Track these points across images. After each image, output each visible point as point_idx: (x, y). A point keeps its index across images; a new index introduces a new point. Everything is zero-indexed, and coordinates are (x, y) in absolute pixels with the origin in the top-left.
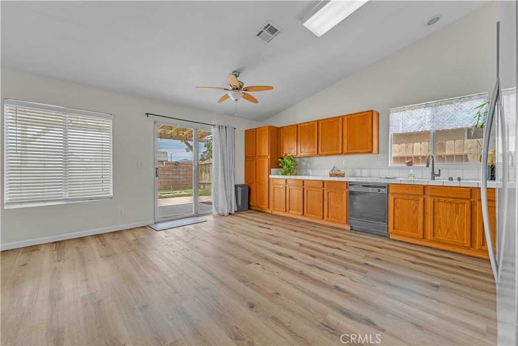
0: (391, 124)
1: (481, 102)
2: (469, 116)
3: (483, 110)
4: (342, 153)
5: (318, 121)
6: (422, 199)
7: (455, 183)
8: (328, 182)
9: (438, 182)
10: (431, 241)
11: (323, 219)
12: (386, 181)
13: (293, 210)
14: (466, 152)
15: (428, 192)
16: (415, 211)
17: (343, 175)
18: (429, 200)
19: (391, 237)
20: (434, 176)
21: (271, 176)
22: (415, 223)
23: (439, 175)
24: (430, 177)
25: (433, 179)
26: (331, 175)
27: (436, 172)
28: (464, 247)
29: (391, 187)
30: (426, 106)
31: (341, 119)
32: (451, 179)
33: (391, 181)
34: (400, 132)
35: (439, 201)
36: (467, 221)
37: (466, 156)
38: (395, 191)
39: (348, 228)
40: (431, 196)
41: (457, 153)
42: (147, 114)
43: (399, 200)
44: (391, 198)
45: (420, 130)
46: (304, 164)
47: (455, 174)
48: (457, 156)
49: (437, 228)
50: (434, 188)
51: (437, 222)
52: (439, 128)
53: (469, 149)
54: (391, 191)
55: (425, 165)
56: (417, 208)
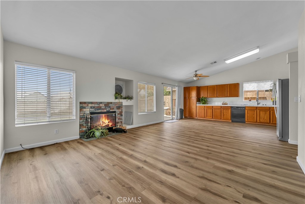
0: (244, 87)
1: (272, 83)
2: (268, 87)
3: (272, 85)
4: (227, 97)
5: (217, 85)
6: (256, 111)
7: (264, 106)
8: (223, 106)
9: (259, 106)
10: (259, 123)
11: (221, 119)
12: (245, 106)
13: (208, 117)
14: (265, 96)
15: (258, 109)
16: (254, 114)
17: (227, 104)
18: (258, 111)
19: (246, 123)
20: (258, 104)
21: (197, 105)
22: (254, 118)
23: (260, 104)
24: (257, 104)
25: (258, 105)
26: (222, 104)
27: (259, 103)
28: (267, 123)
29: (246, 107)
30: (255, 83)
31: (226, 85)
32: (263, 105)
33: (246, 106)
34: (247, 90)
35: (261, 111)
36: (268, 116)
37: (266, 97)
38: (247, 109)
39: (231, 121)
40: (259, 110)
41: (263, 96)
42: (162, 83)
43: (249, 111)
44: (246, 111)
45: (254, 90)
46: (209, 100)
47: (264, 103)
48: (263, 97)
49: (260, 118)
50: (259, 107)
51: (260, 117)
52: (259, 90)
53: (267, 95)
54: (246, 109)
55: (256, 101)
56: (254, 113)
